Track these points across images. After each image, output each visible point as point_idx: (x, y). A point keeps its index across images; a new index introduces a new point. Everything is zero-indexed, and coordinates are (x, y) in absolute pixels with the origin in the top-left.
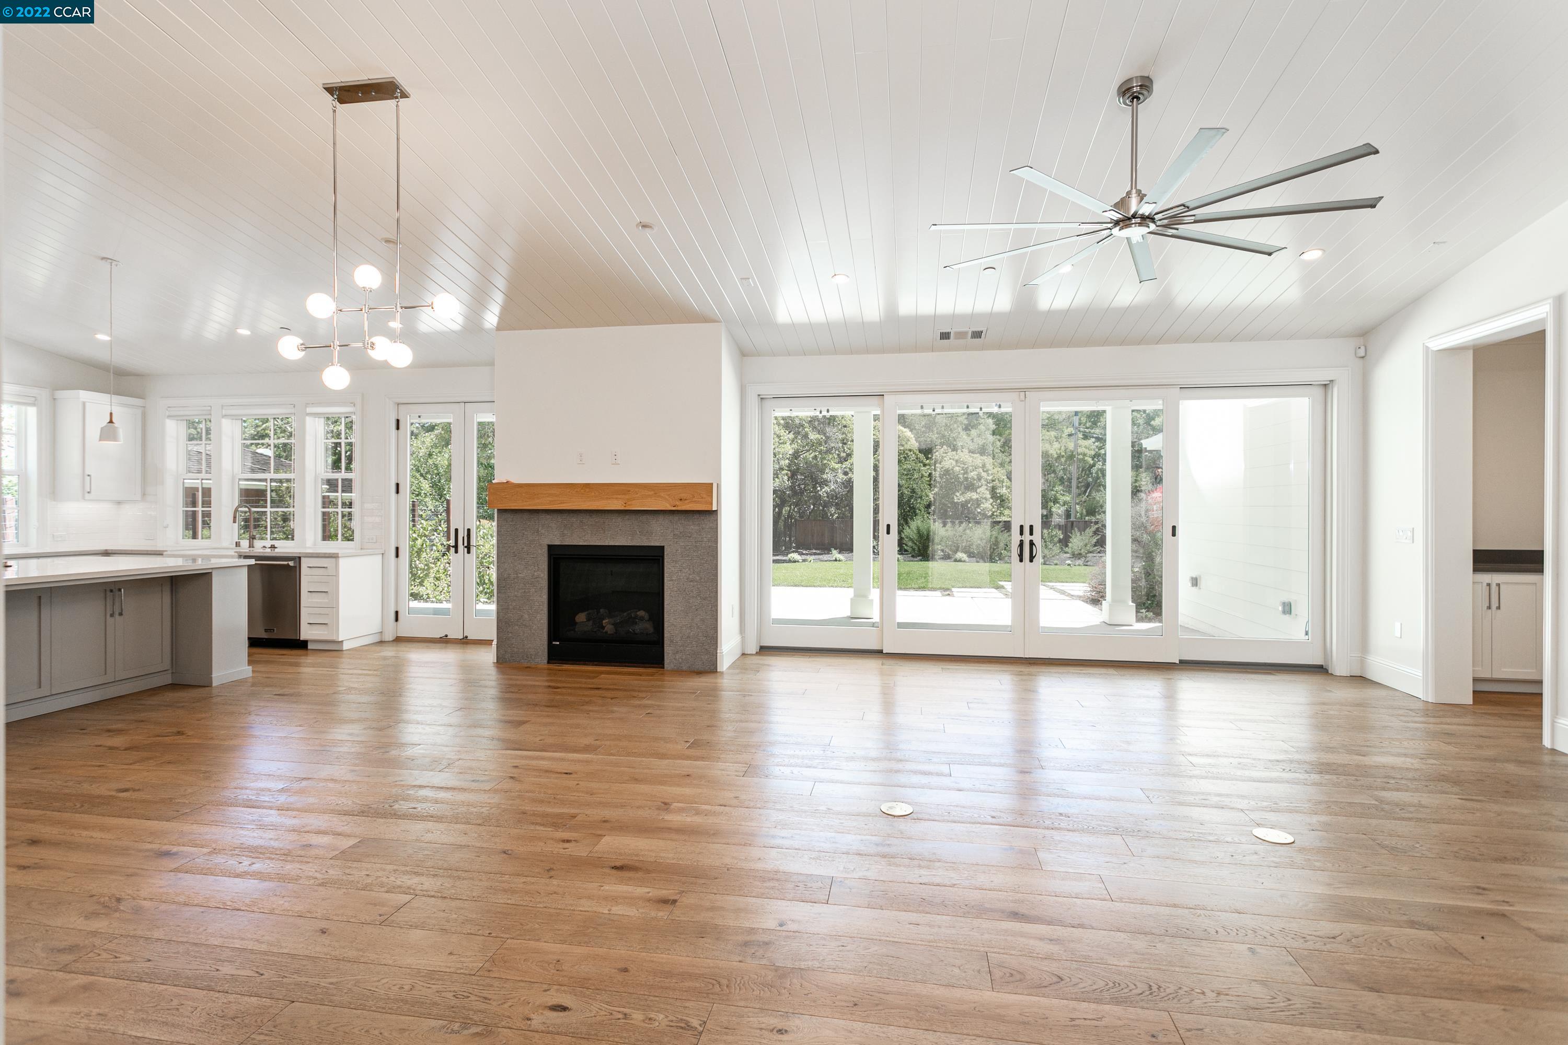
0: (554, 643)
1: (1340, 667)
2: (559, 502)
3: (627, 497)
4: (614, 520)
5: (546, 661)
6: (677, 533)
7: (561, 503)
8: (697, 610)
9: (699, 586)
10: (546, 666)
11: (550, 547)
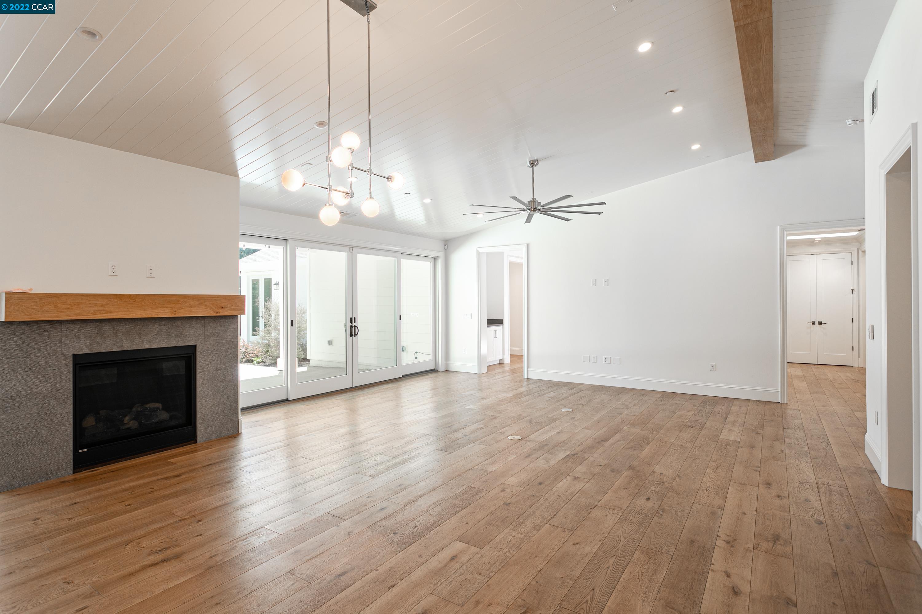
0: (80, 451)
1: (441, 368)
2: (104, 312)
3: (177, 306)
4: (150, 326)
5: (71, 472)
6: (207, 333)
7: (108, 313)
8: (223, 391)
9: (225, 373)
10: (72, 477)
11: (75, 356)
